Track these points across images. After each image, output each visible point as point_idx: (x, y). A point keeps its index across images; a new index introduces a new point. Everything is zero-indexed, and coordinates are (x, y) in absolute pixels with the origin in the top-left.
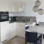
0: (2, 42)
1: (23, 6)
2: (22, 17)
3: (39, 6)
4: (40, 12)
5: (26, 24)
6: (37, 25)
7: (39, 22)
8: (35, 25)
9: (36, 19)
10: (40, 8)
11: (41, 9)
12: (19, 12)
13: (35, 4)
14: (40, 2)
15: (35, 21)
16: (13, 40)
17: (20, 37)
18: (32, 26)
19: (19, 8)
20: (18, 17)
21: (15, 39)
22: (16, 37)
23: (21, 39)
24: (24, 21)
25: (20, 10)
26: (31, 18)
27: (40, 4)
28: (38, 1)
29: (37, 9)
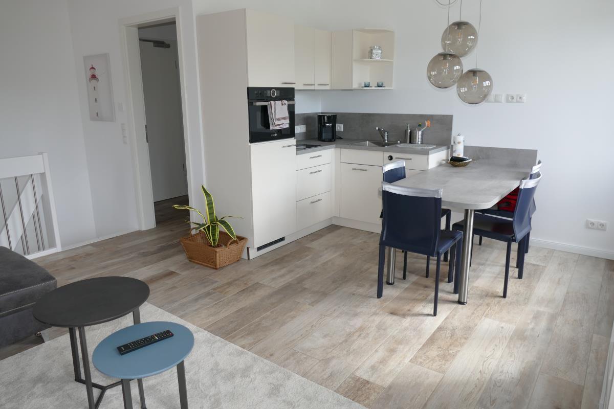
0: (259, 249)
1: (377, 53)
2: (367, 118)
3: (465, 54)
4: (470, 88)
5: (391, 158)
6: (456, 162)
7: (466, 148)
8: (440, 165)
9: (450, 129)
10: (468, 63)
11: (474, 72)
12: (355, 86)
13: (444, 39)
14: (474, 33)
15: (445, 142)
16: (315, 245)
17: (356, 232)
18: (425, 172)
19: (354, 64)
20: (348, 118)
21: (323, 241)
22: (333, 228)
23: (358, 241)
24: (380, 143)
25: (360, 75)
26: (420, 120)
27: (474, 41)
28: (459, 25)
29: (451, 69)
